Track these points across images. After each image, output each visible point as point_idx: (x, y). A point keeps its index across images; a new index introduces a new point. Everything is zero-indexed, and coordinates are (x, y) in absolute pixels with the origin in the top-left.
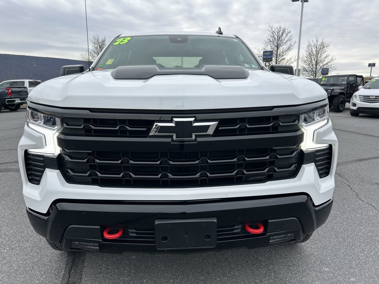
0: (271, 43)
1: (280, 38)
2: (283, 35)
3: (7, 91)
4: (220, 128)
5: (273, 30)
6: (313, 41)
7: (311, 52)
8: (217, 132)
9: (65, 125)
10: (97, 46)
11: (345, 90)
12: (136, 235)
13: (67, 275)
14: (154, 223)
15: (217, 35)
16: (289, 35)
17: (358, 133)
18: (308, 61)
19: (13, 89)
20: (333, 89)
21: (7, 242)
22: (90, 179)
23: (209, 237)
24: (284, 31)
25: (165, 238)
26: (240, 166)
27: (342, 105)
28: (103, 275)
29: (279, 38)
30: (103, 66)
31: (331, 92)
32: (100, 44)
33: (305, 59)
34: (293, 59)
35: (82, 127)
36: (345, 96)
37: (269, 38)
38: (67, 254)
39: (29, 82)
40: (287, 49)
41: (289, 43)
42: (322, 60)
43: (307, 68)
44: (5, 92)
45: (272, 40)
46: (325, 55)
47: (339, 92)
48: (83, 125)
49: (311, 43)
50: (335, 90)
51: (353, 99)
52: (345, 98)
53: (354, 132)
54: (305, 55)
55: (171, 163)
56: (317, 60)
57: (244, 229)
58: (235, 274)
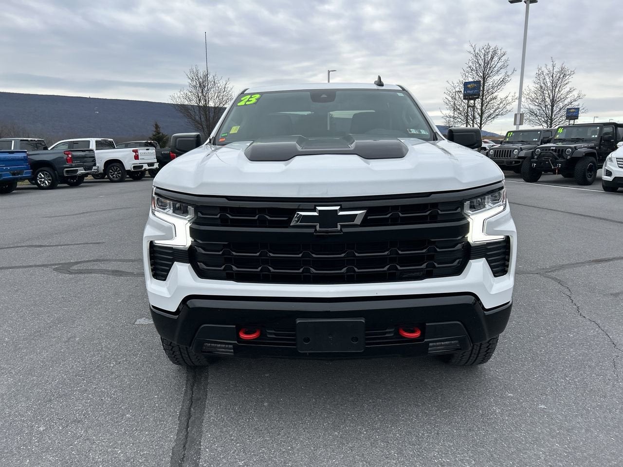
0: (474, 73)
1: (488, 64)
2: (494, 60)
3: (65, 156)
4: (369, 217)
5: (477, 51)
6: (546, 65)
7: (542, 85)
8: (365, 222)
9: (200, 214)
10: (196, 84)
11: (596, 149)
12: (274, 336)
13: (189, 392)
14: (296, 322)
15: (376, 87)
16: (503, 58)
17: (607, 220)
18: (538, 99)
19: (75, 154)
20: (575, 147)
21: (112, 356)
22: (224, 274)
23: (356, 339)
24: (495, 53)
25: (307, 340)
26: (392, 260)
27: (591, 172)
28: (231, 392)
29: (486, 64)
30: (226, 136)
31: (573, 152)
32: (201, 80)
33: (533, 96)
34: (510, 98)
35: (218, 216)
36: (596, 158)
37: (471, 64)
38: (186, 369)
39: (97, 142)
40: (499, 82)
41: (503, 71)
42: (562, 97)
43: (536, 111)
44: (63, 158)
45: (474, 68)
46: (567, 89)
47: (584, 152)
48: (219, 215)
49: (544, 69)
50: (580, 148)
51: (606, 163)
52: (596, 162)
53: (601, 219)
54: (533, 89)
55: (314, 256)
56: (553, 97)
57: (397, 334)
58: (392, 396)
